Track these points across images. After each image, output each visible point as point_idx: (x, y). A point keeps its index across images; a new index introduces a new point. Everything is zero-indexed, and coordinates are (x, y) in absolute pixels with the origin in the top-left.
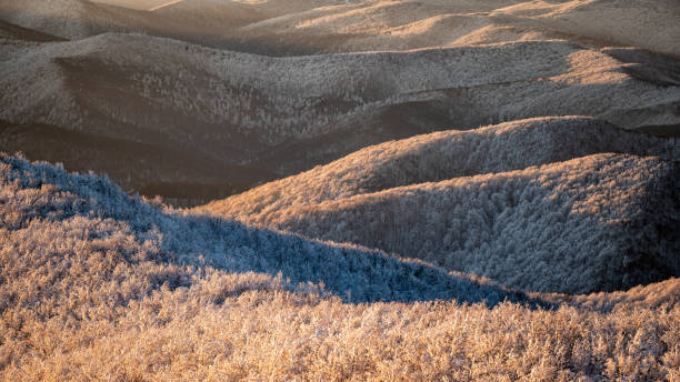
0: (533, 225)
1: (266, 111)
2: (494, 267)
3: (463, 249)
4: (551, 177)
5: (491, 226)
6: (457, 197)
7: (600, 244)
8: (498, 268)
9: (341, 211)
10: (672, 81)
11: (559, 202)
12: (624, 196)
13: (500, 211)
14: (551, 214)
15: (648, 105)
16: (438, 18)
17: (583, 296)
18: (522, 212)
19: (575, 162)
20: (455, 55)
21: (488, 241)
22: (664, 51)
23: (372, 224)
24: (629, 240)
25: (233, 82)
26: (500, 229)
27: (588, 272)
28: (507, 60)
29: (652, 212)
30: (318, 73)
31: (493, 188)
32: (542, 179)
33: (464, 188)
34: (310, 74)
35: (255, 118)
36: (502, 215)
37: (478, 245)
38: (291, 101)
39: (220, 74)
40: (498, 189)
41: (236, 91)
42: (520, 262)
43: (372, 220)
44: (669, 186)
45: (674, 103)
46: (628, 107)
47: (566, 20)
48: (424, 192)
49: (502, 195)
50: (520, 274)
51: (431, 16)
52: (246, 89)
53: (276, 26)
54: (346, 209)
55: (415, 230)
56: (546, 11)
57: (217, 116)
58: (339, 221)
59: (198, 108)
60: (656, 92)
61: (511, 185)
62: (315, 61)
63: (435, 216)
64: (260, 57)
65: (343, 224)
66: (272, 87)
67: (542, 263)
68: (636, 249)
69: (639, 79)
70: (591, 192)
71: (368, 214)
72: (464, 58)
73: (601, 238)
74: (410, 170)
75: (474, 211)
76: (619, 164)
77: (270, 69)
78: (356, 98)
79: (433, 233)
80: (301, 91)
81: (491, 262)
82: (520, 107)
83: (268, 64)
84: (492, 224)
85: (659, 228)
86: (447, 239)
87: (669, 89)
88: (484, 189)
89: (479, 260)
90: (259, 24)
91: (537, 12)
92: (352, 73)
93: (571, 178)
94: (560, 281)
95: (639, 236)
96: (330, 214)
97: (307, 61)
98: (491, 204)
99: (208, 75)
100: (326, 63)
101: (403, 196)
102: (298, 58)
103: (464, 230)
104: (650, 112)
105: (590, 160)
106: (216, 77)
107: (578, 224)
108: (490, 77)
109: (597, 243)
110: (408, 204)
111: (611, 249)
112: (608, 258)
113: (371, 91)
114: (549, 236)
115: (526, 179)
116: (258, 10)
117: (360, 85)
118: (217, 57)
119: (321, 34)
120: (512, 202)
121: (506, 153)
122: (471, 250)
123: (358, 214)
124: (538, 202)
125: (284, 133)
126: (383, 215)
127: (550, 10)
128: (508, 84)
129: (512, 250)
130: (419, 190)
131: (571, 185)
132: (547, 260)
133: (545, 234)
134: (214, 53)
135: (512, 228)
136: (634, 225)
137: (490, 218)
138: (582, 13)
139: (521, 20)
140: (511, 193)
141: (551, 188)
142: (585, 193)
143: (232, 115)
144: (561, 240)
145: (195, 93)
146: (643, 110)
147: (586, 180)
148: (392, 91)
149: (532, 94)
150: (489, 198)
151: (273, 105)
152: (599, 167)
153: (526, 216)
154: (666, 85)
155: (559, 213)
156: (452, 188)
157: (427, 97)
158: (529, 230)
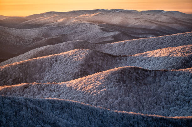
0: (60, 66)
1: (22, 42)
2: (51, 76)
3: (45, 72)
4: (65, 55)
5: (52, 67)
6: (44, 61)
7: (75, 69)
8: (52, 76)
9: (17, 65)
10: (111, 30)
11: (66, 60)
12: (81, 59)
13: (54, 63)
14: (64, 63)
15: (106, 36)
16: (64, 19)
17: (59, 83)
18: (58, 63)
19: (71, 51)
20: (65, 27)
21: (51, 70)
22: (114, 24)
23: (24, 68)
24: (81, 69)
25: (15, 35)
26: (53, 67)
27: (71, 76)
28: (76, 28)
29: (87, 62)
30: (34, 32)
31: (52, 58)
32: (63, 55)
33: (46, 58)
34: (32, 33)
35: (20, 43)
36: (54, 64)
37: (48, 71)
38: (28, 39)
39: (12, 34)
40: (54, 58)
41: (16, 37)
42: (57, 74)
43: (24, 67)
44: (91, 56)
45: (111, 36)
46: (101, 37)
47: (92, 18)
48: (37, 60)
49: (54, 60)
50: (56, 77)
51: (63, 18)
52: (18, 37)
53: (29, 22)
54: (18, 64)
55: (34, 68)
56: (88, 16)
57: (11, 43)
58: (17, 67)
59: (7, 42)
60: (107, 33)
61: (57, 57)
62: (34, 30)
63: (39, 65)
64: (21, 29)
65: (17, 68)
66: (24, 36)
67: (62, 75)
68: (83, 70)
69: (104, 31)
70: (74, 58)
71: (23, 65)
72: (66, 28)
73: (75, 68)
74: (41, 54)
75: (48, 64)
76: (80, 51)
77: (23, 32)
78: (42, 38)
79: (38, 69)
80: (30, 37)
81: (51, 75)
82: (78, 38)
83: (23, 31)
84: (52, 66)
85: (88, 65)
86: (41, 70)
87: (110, 33)
88: (50, 58)
89: (48, 75)
90: (26, 22)
91: (86, 17)
92: (41, 32)
93: (70, 55)
94: (65, 78)
95: (84, 67)
96: (15, 66)
97: (31, 30)
98: (52, 62)
99: (9, 34)
100: (36, 30)
101: (32, 61)
102: (30, 29)
103: (45, 68)
104: (106, 38)
105: (74, 51)
106: (11, 34)
107: (70, 65)
108: (72, 32)
109: (74, 70)
110: (33, 63)
111: (77, 71)
112: (76, 73)
113: (46, 35)
114: (64, 68)
115: (60, 56)
116: (25, 19)
117: (43, 34)
118: (11, 30)
119: (39, 24)
120: (56, 61)
121: (63, 49)
122: (47, 72)
123: (21, 65)
124: (62, 61)
125: (26, 46)
126: (27, 65)
127: (89, 16)
128: (75, 33)
129: (56, 72)
130: (36, 59)
131: (69, 57)
132: (63, 74)
133: (63, 68)
134: (11, 29)
135: (56, 67)
136: (82, 65)
137: (51, 65)
138: (96, 16)
139: (82, 19)
140: (56, 59)
141: (65, 57)
142: (72, 58)
143: (15, 43)
144: (66, 69)
145: (7, 38)
146: (104, 37)
147: (73, 55)
148: (50, 36)
149: (81, 35)
150: (51, 60)
151: (24, 40)
152: (76, 52)
153: (59, 64)
154: (110, 32)
155: (66, 63)
156: (43, 58)
157: (57, 37)
158: (59, 67)
